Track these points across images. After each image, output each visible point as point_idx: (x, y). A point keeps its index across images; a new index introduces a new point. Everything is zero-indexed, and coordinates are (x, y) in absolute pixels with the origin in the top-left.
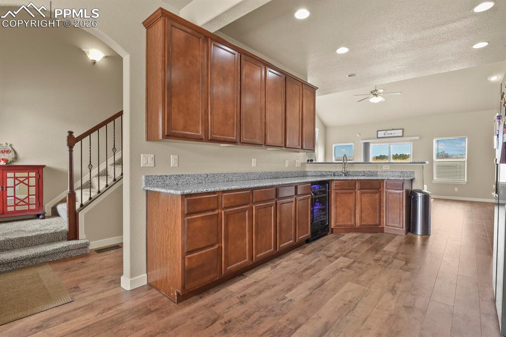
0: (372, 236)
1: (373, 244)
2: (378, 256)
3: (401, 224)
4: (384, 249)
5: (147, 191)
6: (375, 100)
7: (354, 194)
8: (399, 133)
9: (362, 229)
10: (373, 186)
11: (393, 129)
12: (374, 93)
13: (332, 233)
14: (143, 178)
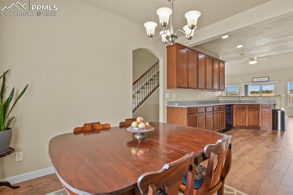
0: (254, 131)
1: (255, 134)
2: (259, 137)
3: (270, 125)
4: (262, 135)
5: (167, 107)
6: (252, 63)
7: (244, 111)
8: (267, 79)
9: (249, 128)
10: (255, 108)
11: (262, 77)
12: (252, 60)
13: (234, 129)
14: (166, 102)
